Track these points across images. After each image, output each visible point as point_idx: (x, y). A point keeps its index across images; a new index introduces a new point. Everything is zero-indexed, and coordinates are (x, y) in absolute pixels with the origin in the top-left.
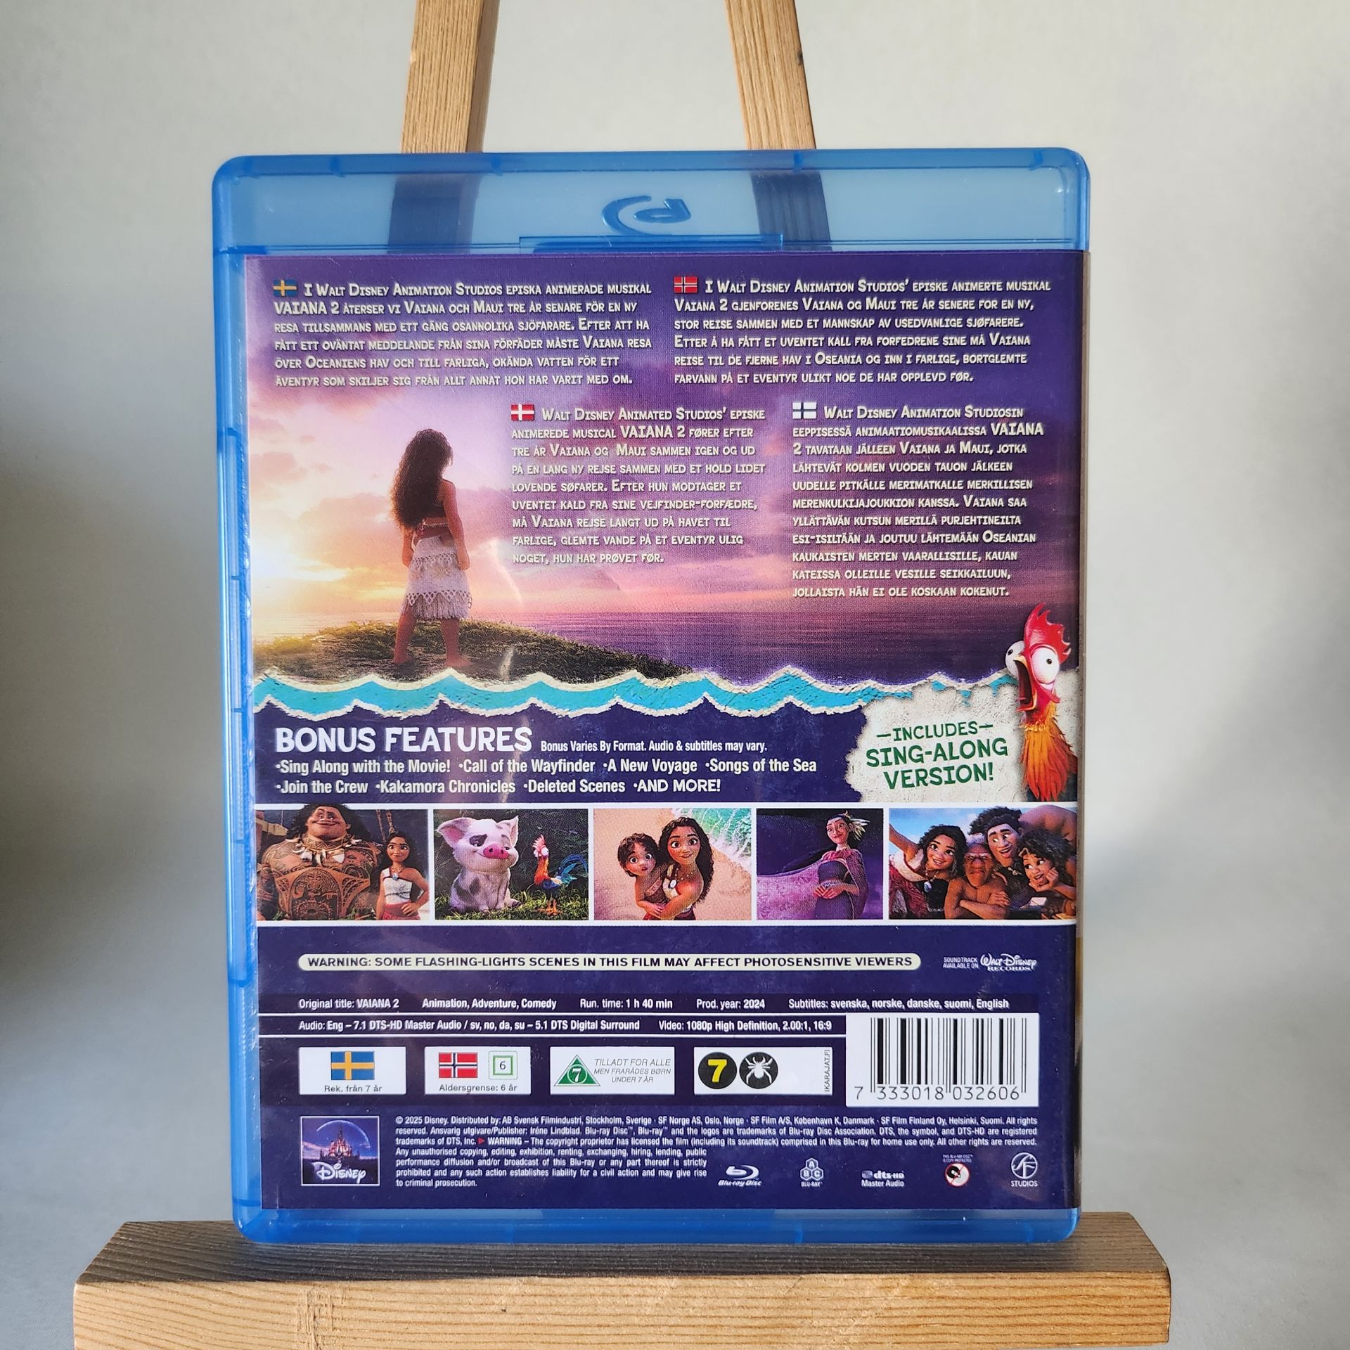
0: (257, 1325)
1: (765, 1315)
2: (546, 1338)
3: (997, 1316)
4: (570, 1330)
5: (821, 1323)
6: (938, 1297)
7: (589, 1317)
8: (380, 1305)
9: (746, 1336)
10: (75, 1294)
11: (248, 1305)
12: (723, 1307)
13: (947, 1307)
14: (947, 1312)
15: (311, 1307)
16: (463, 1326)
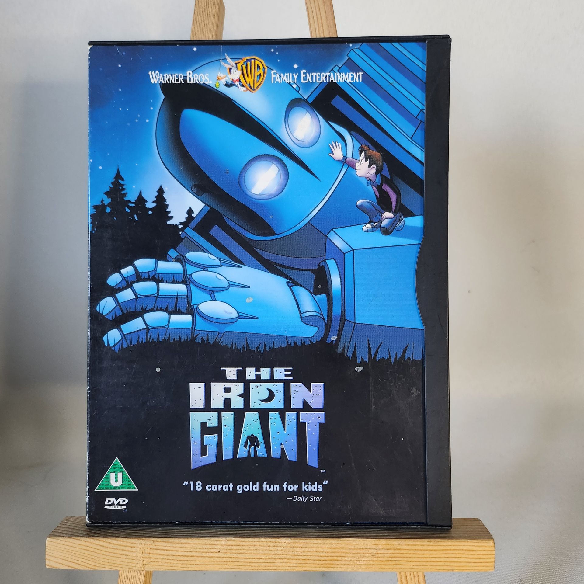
0: (119, 556)
1: (327, 555)
2: (236, 564)
3: (423, 558)
4: (247, 560)
5: (350, 559)
6: (398, 549)
7: (254, 555)
8: (169, 548)
9: (318, 564)
10: (47, 542)
11: (115, 548)
12: (309, 552)
13: (401, 553)
14: (402, 555)
15: (141, 549)
16: (202, 558)
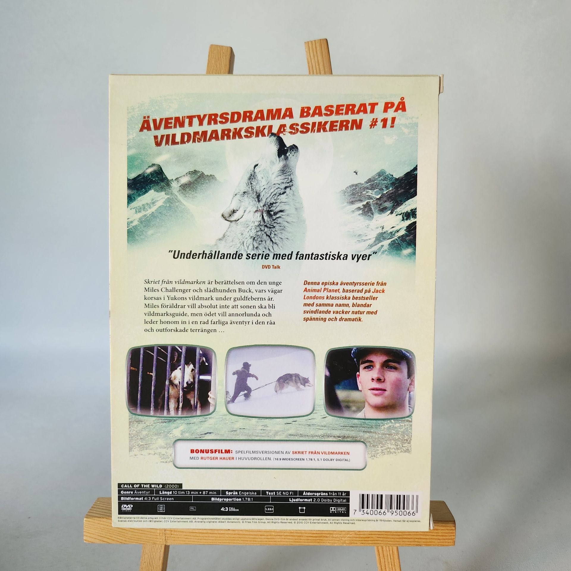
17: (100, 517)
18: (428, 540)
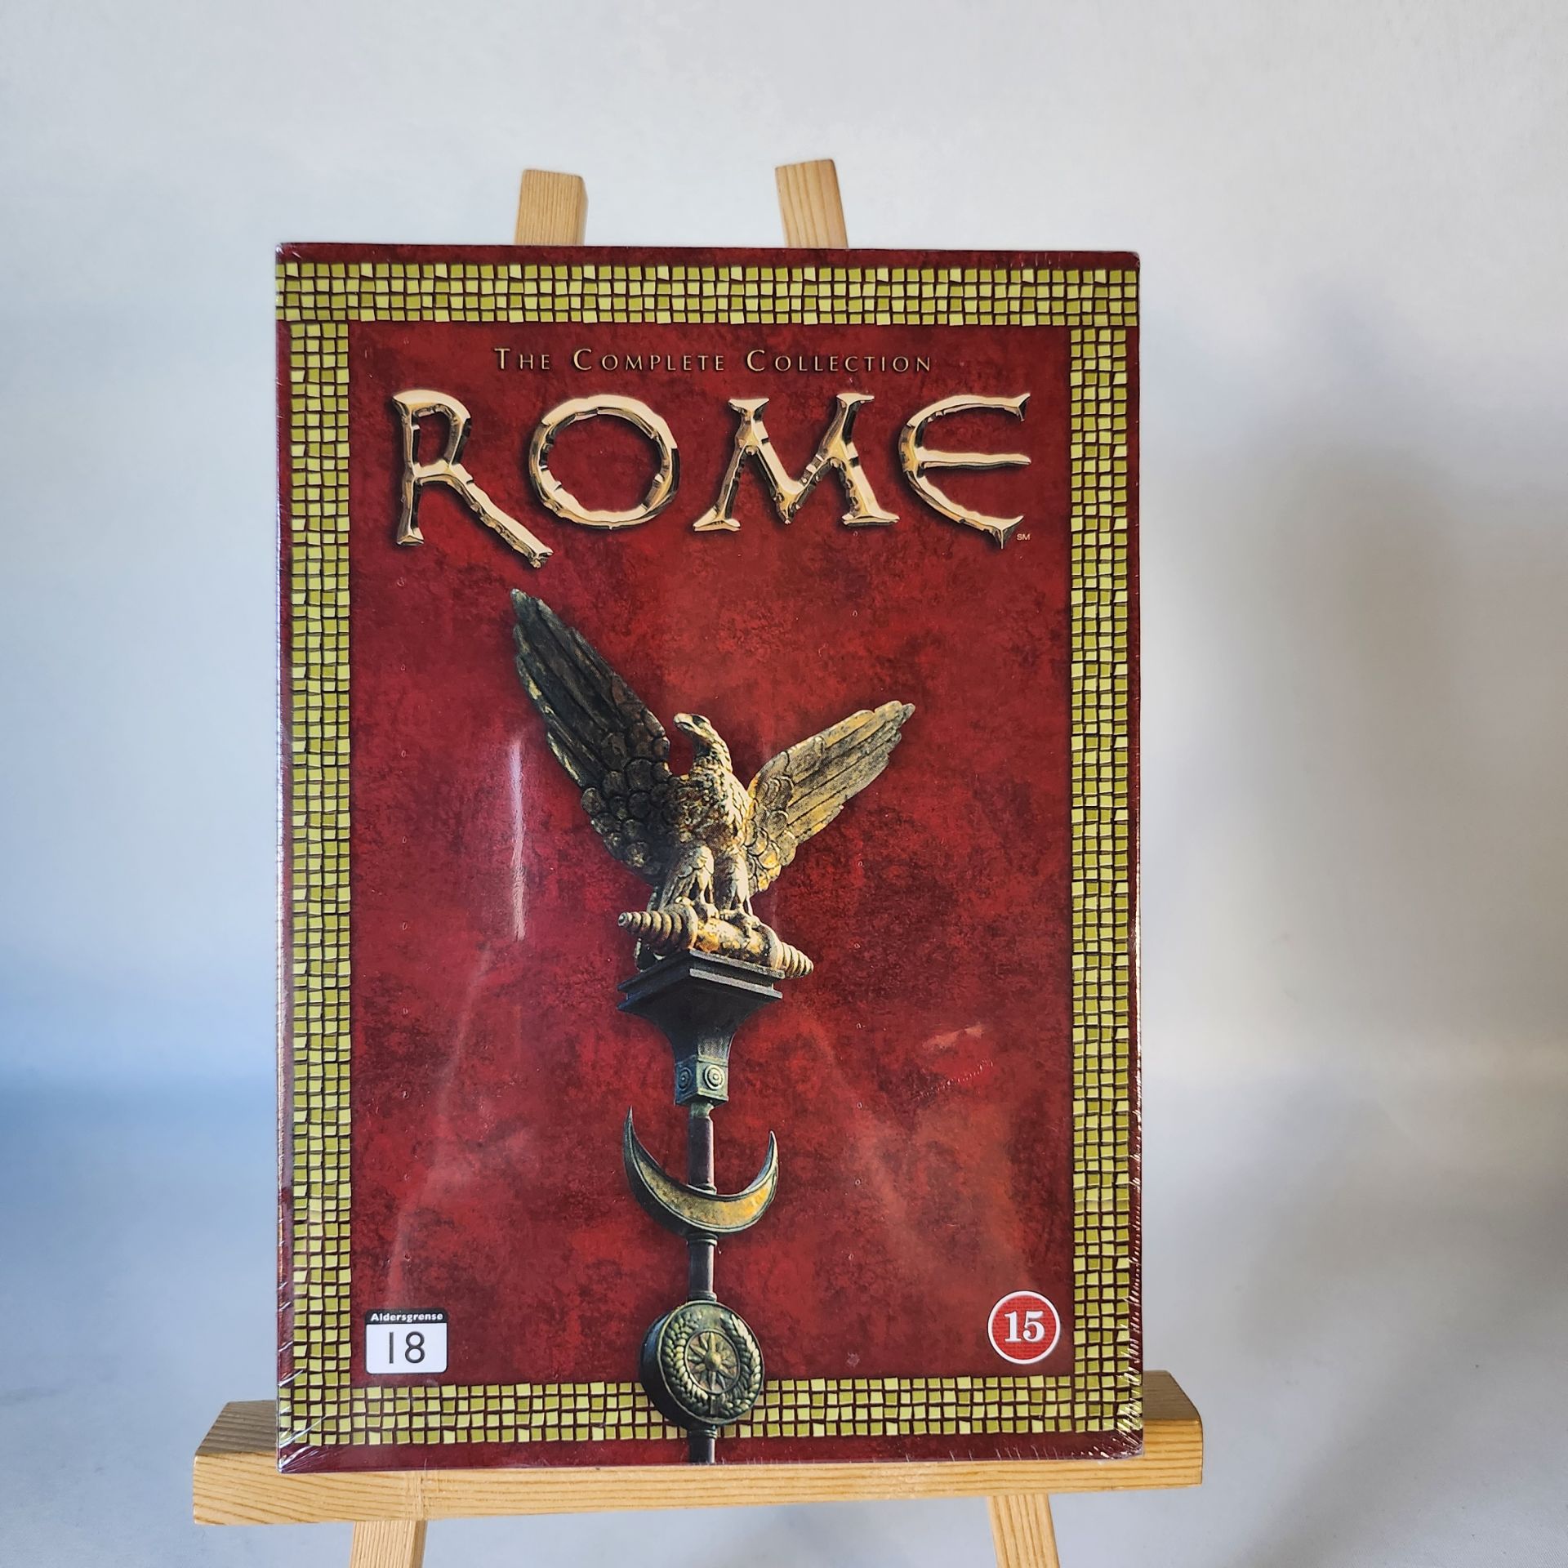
17: (240, 1452)
18: (1132, 1474)
